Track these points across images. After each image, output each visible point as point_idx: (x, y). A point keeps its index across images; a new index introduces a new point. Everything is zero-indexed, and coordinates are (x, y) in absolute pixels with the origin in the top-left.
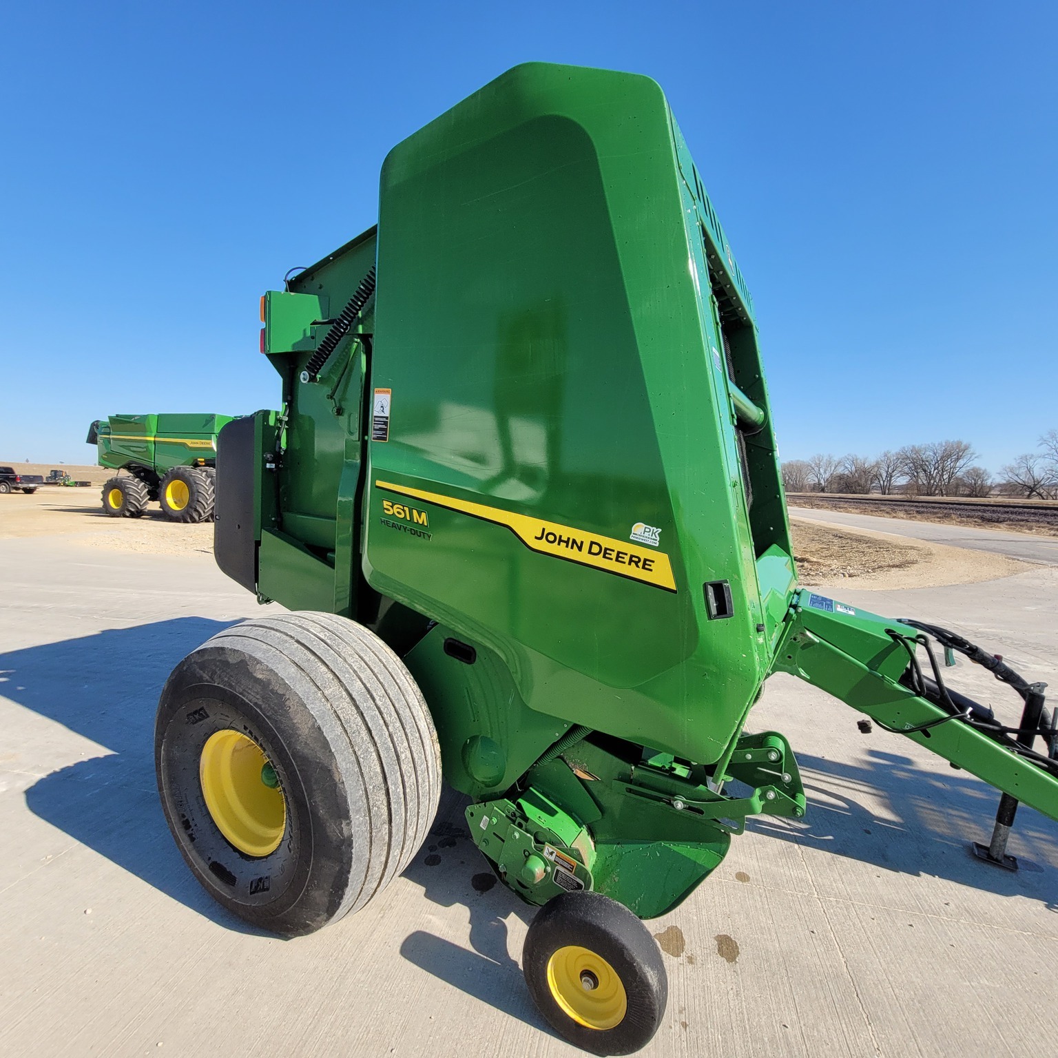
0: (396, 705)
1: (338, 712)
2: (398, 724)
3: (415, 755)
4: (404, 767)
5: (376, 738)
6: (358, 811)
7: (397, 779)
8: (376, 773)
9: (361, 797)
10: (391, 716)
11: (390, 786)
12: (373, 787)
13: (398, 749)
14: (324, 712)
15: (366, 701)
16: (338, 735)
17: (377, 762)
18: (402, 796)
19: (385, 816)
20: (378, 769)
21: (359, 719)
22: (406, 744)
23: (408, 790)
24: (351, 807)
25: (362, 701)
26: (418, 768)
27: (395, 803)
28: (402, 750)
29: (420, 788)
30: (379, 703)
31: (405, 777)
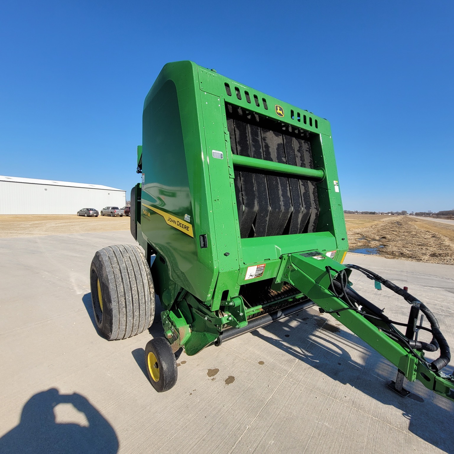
0: (135, 273)
1: (115, 272)
2: (134, 279)
3: (139, 290)
4: (133, 292)
5: (124, 281)
6: (114, 301)
7: (129, 295)
8: (122, 292)
9: (116, 297)
10: (132, 276)
11: (126, 297)
12: (120, 295)
13: (132, 286)
14: (110, 271)
15: (124, 270)
16: (112, 278)
17: (122, 288)
18: (131, 300)
19: (124, 305)
20: (123, 291)
21: (120, 275)
22: (135, 285)
23: (134, 300)
24: (112, 299)
25: (123, 269)
26: (140, 294)
27: (128, 302)
28: (133, 287)
29: (140, 300)
30: (129, 271)
31: (133, 295)
